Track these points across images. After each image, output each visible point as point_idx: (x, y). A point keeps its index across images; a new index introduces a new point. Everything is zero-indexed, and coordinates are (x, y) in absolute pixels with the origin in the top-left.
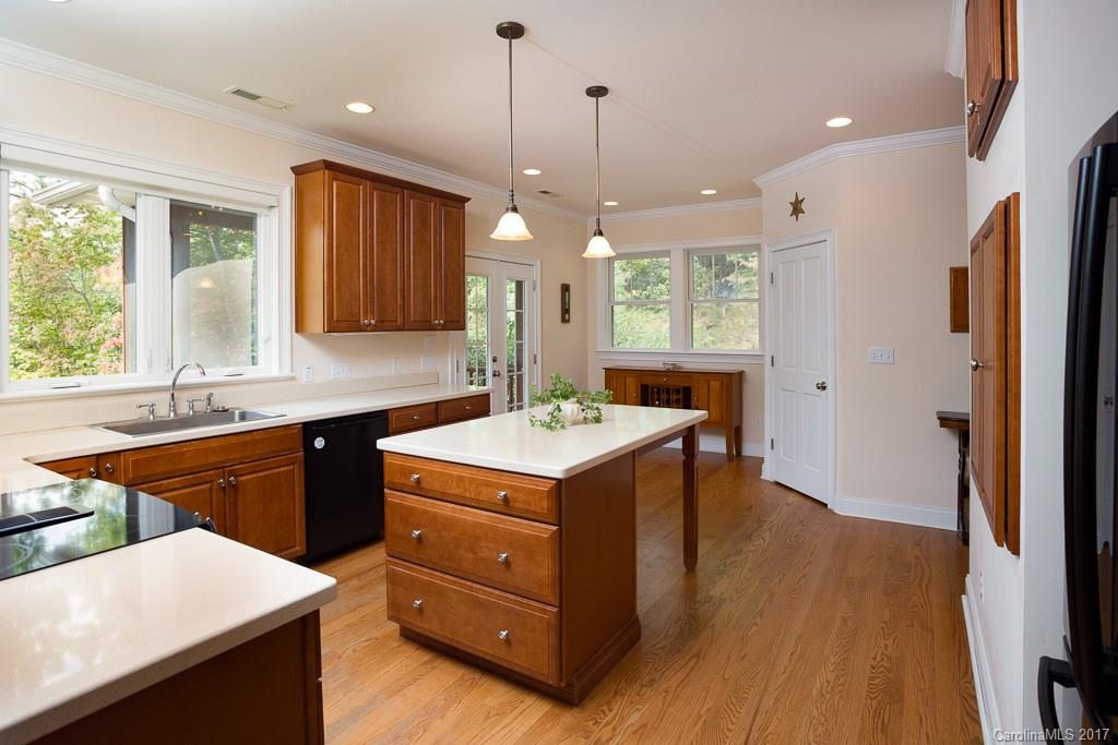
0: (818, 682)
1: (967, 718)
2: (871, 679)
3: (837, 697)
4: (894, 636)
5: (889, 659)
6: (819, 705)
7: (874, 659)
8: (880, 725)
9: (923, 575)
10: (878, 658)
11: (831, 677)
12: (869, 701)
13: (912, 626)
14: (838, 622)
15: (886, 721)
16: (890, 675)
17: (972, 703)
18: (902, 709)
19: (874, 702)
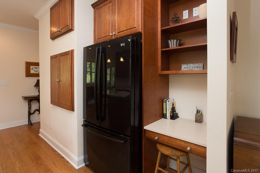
0: (17, 169)
1: (55, 152)
2: (30, 159)
3: (25, 167)
4: (29, 149)
5: (32, 153)
6: (22, 172)
7: (28, 155)
8: (39, 165)
9: (26, 135)
10: (29, 154)
11: (20, 165)
12: (34, 163)
13: (32, 145)
14: (12, 155)
15: (40, 163)
16: (34, 156)
17: (54, 150)
18: (42, 159)
19: (35, 162)
